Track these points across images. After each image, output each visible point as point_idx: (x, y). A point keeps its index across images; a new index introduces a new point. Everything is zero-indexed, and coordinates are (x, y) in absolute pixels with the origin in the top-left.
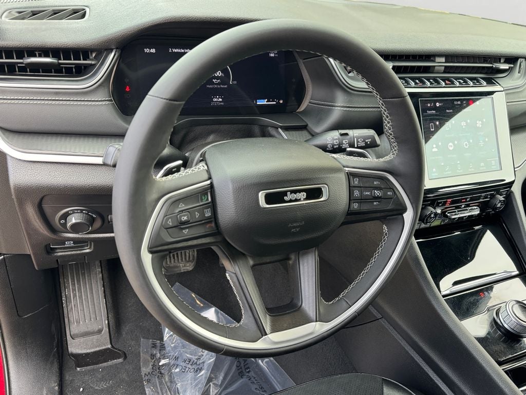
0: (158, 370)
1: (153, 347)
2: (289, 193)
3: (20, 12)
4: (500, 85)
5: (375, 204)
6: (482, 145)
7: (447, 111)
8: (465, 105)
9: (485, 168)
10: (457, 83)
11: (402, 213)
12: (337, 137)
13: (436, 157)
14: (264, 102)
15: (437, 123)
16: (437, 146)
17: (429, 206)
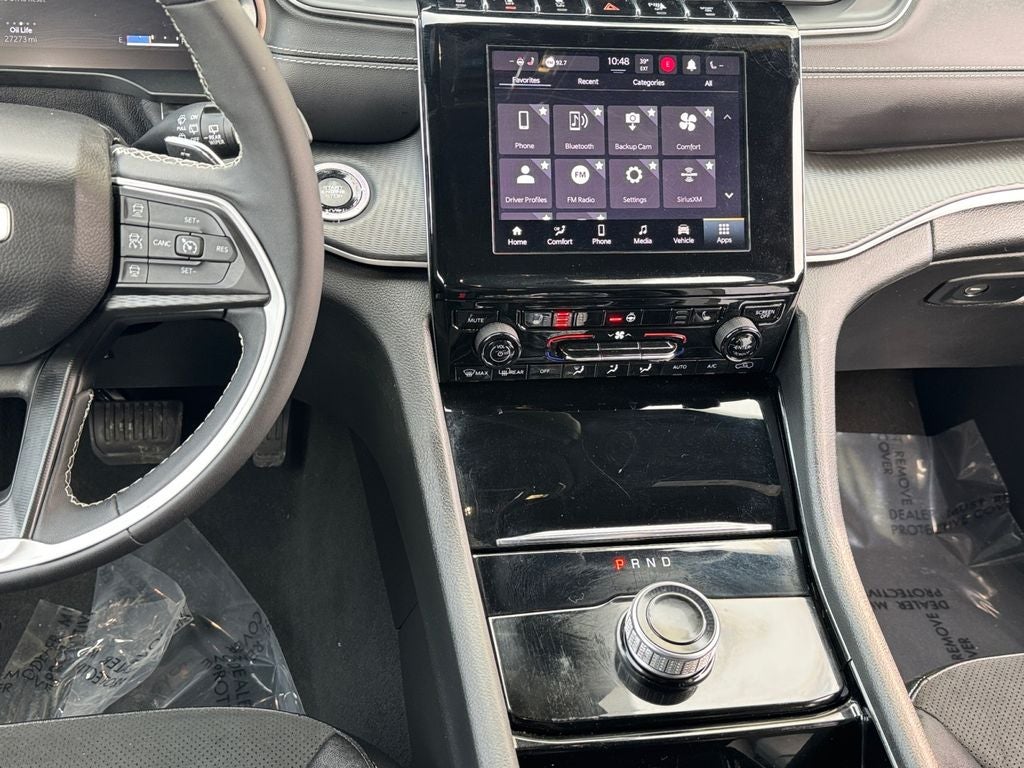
0: (45, 672)
1: (62, 622)
4: (791, 22)
5: (185, 271)
6: (689, 180)
7: (581, 81)
8: (645, 68)
9: (692, 241)
10: (638, 10)
11: (261, 304)
12: (196, 117)
13: (527, 199)
14: (148, 42)
15: (543, 111)
16: (535, 172)
17: (500, 321)
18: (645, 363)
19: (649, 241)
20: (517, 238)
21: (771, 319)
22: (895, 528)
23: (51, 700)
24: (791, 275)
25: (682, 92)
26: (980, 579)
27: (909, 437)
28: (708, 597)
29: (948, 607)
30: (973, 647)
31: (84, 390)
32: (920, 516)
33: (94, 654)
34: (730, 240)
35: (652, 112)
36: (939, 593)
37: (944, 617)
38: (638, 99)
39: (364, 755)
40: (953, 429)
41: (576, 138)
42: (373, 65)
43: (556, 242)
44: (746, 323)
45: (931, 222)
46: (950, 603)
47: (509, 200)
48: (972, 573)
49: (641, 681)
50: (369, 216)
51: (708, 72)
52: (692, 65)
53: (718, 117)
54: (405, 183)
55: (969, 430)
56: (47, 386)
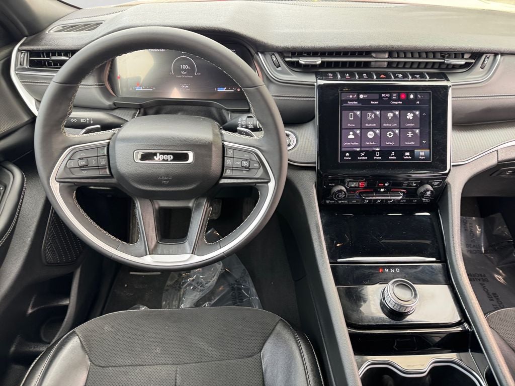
0: (178, 285)
2: (158, 154)
3: (63, 27)
4: (448, 80)
5: (244, 172)
6: (410, 136)
7: (372, 102)
8: (395, 98)
9: (410, 158)
10: (393, 77)
11: (267, 183)
12: (245, 119)
13: (351, 143)
14: (224, 90)
15: (358, 113)
16: (355, 134)
17: (340, 185)
18: (390, 200)
19: (394, 158)
20: (347, 157)
21: (438, 185)
22: (468, 251)
23: (180, 295)
24: (446, 169)
25: (409, 106)
26: (501, 271)
27: (474, 218)
28: (414, 284)
29: (488, 281)
30: (498, 296)
31: (210, 207)
32: (478, 247)
33: (193, 280)
34: (424, 158)
35: (397, 113)
36: (484, 276)
37: (487, 285)
38: (392, 108)
39: (291, 327)
40: (491, 216)
41: (369, 122)
42: (300, 99)
43: (361, 158)
44: (429, 187)
45: (497, 151)
46: (489, 280)
47: (345, 144)
48: (497, 269)
49: (389, 311)
50: (296, 148)
51: (418, 99)
52: (412, 96)
53: (421, 114)
54: (308, 137)
55: (498, 216)
56: (198, 206)
